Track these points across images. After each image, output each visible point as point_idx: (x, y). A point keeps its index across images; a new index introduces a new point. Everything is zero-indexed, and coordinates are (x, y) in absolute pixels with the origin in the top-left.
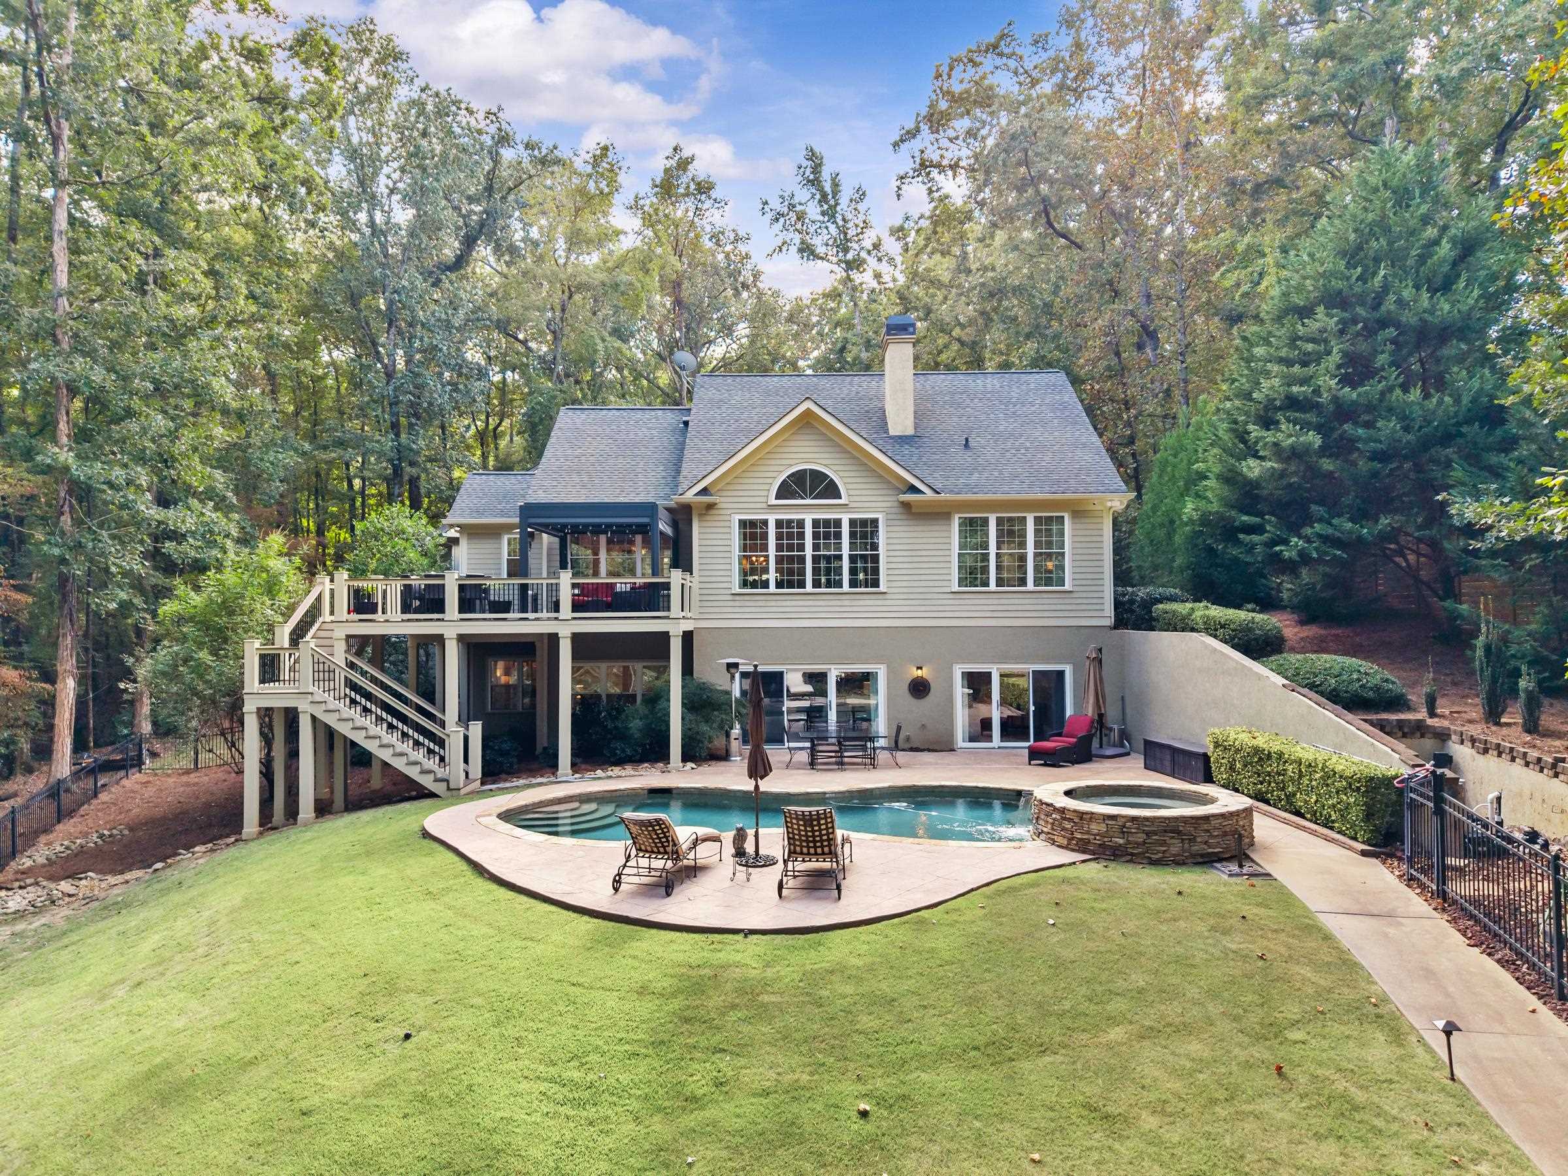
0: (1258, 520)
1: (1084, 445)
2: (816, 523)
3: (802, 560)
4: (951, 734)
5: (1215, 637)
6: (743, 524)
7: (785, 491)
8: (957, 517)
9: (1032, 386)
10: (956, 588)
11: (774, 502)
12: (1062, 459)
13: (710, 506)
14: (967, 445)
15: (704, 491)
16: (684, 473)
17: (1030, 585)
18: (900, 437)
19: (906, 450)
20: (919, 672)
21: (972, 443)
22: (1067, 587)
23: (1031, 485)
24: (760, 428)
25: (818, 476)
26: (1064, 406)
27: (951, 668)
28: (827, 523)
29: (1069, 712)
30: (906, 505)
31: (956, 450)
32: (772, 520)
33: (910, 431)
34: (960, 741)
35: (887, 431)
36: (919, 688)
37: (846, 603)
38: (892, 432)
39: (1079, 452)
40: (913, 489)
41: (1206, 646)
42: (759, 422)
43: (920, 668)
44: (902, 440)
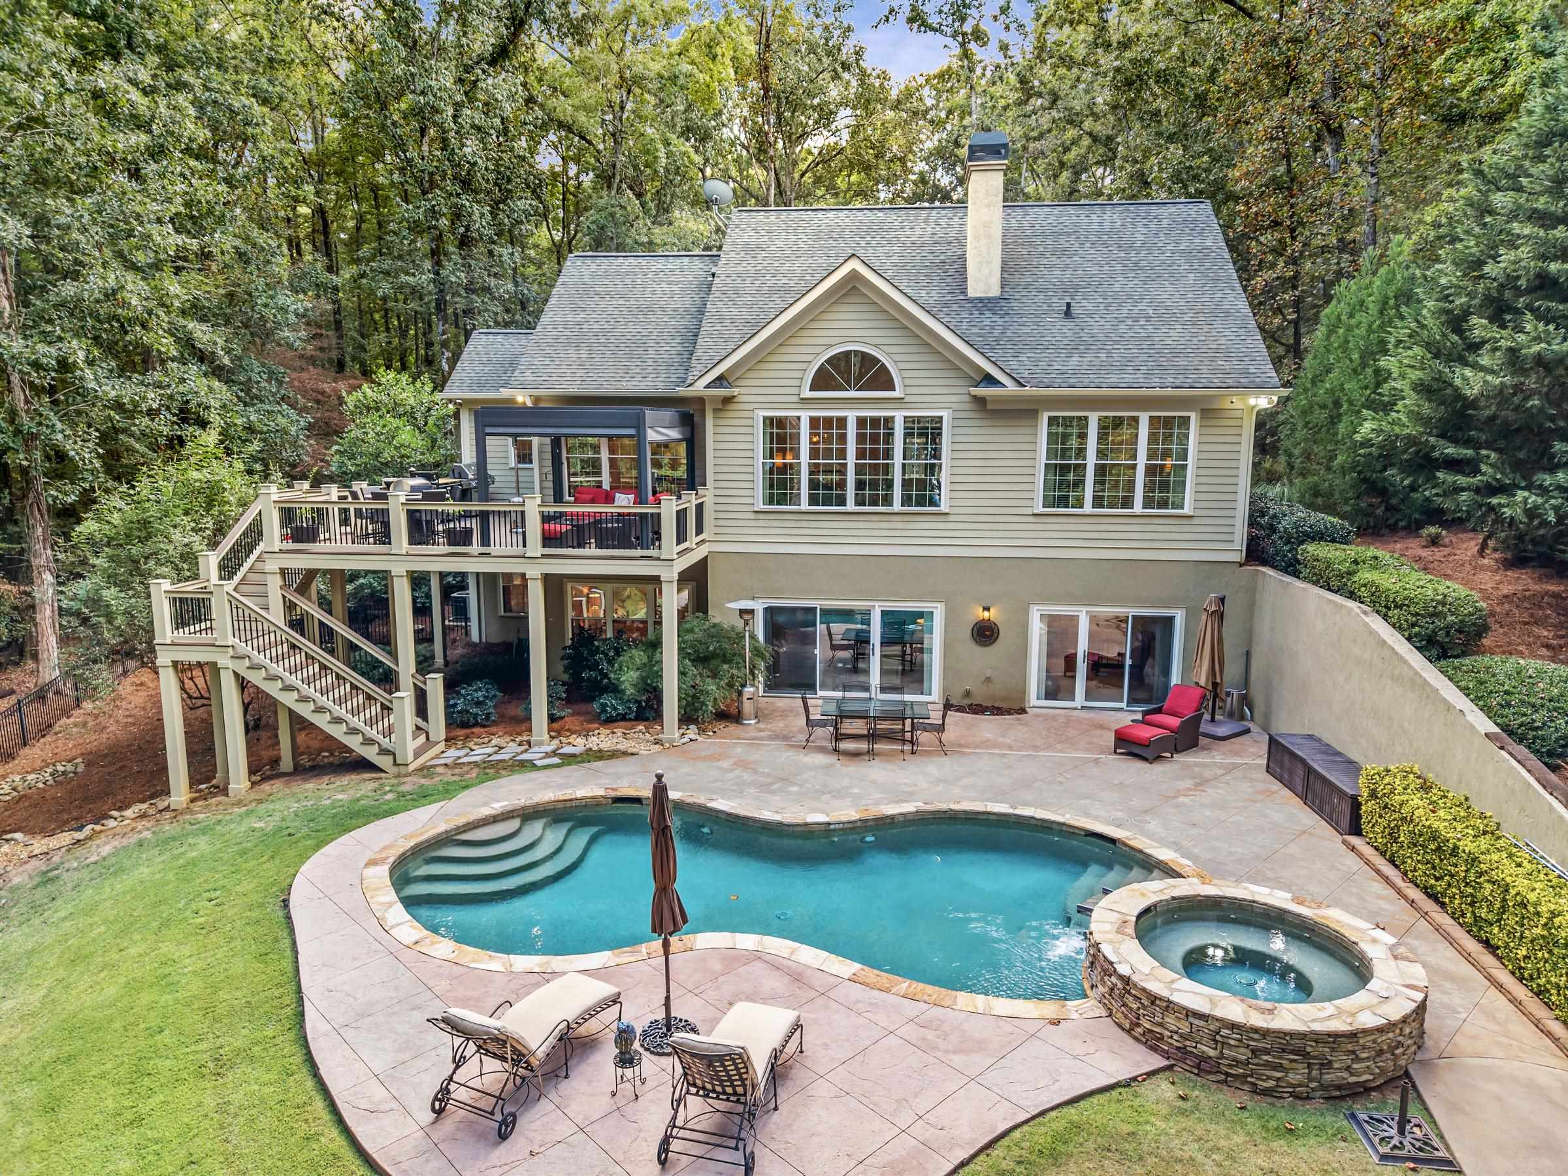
0: (1470, 452)
1: (1227, 313)
2: (861, 422)
3: (842, 469)
4: (1023, 692)
5: (1385, 617)
6: (770, 422)
7: (822, 381)
8: (1045, 416)
9: (1165, 223)
10: (1040, 509)
11: (807, 393)
12: (1194, 335)
13: (728, 400)
14: (1068, 313)
15: (720, 380)
16: (698, 353)
17: (1138, 508)
18: (981, 300)
19: (987, 319)
20: (986, 614)
21: (1075, 310)
22: (1187, 510)
23: (1148, 375)
24: (803, 287)
25: (867, 361)
26: (1205, 254)
27: (1027, 611)
28: (875, 422)
29: (1175, 679)
30: (980, 401)
31: (1054, 320)
32: (805, 416)
33: (995, 292)
34: (1033, 697)
35: (964, 292)
36: (985, 633)
37: (899, 525)
38: (971, 293)
39: (1218, 324)
40: (989, 380)
41: (1372, 633)
42: (802, 278)
43: (987, 609)
44: (984, 304)
